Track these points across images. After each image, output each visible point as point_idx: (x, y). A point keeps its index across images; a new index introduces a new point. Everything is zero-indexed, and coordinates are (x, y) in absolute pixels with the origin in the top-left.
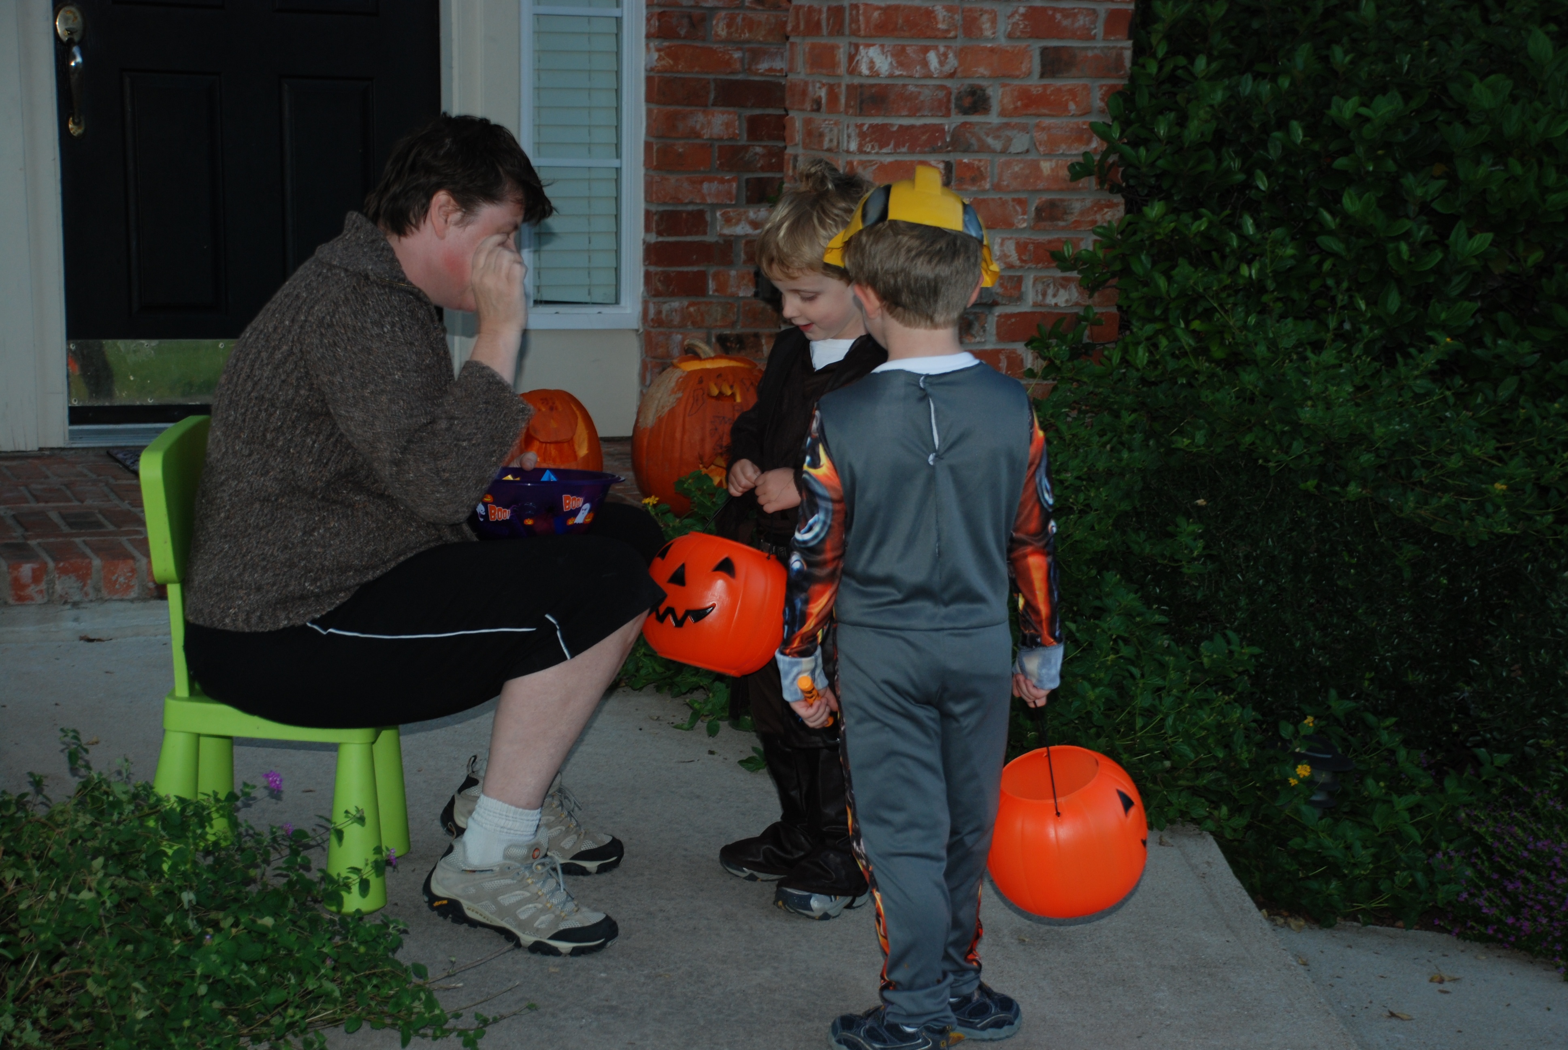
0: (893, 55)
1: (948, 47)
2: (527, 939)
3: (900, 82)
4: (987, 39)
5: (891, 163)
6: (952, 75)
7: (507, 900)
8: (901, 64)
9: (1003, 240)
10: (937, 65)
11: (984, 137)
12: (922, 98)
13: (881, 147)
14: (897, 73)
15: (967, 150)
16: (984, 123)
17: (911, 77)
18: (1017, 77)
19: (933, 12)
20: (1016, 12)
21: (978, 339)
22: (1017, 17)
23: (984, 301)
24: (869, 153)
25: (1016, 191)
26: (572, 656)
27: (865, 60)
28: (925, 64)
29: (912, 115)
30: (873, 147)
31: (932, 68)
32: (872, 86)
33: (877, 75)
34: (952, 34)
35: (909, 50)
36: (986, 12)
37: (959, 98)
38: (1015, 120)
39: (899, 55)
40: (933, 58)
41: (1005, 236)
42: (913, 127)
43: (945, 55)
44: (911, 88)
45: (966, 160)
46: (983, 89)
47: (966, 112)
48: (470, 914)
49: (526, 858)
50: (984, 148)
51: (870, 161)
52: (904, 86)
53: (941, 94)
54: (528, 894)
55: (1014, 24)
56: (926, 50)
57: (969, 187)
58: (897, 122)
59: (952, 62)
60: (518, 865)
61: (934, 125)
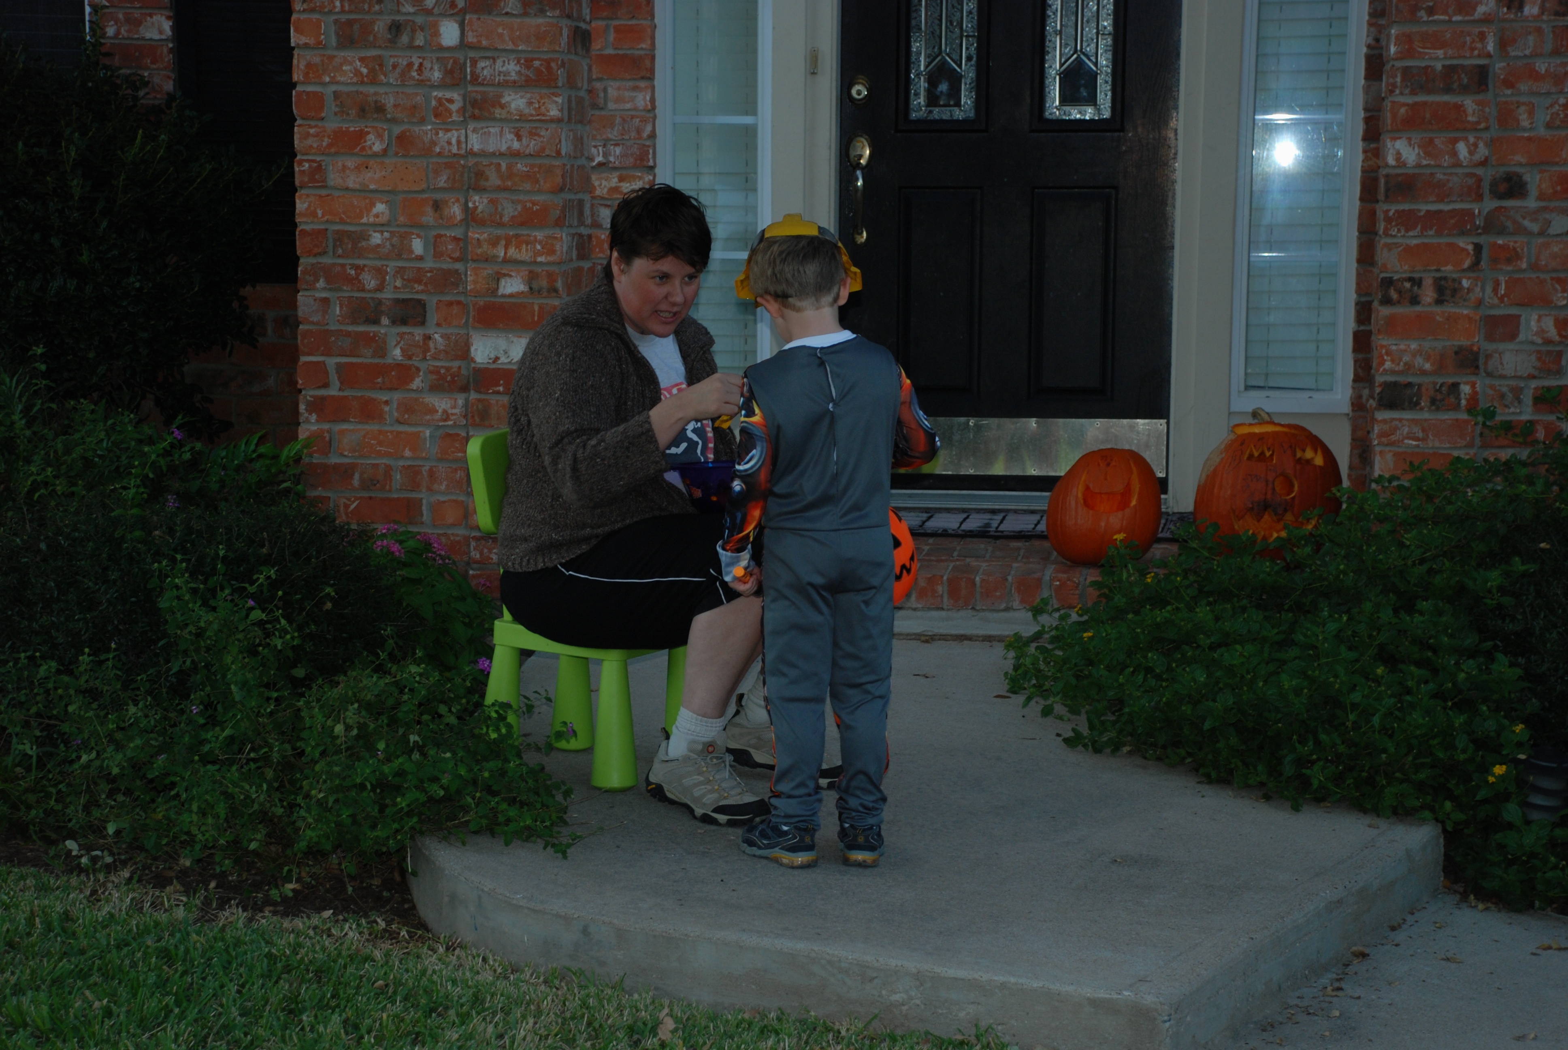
0: (1419, 146)
1: (1478, 138)
2: (699, 812)
3: (1428, 171)
4: (1524, 130)
5: (1417, 245)
6: (1484, 163)
7: (687, 782)
8: (1428, 154)
9: (1540, 317)
10: (1467, 155)
11: (1520, 220)
12: (1450, 185)
13: (1407, 231)
14: (1425, 162)
15: (1502, 231)
16: (1521, 207)
17: (1439, 166)
18: (1557, 164)
19: (1462, 106)
20: (1556, 102)
21: (1512, 410)
22: (1557, 107)
23: (1519, 374)
24: (1395, 236)
25: (1555, 270)
26: (728, 602)
27: (1391, 151)
28: (1454, 154)
29: (1441, 199)
30: (1399, 231)
31: (1461, 157)
32: (1398, 175)
33: (1404, 165)
34: (1483, 125)
35: (1437, 141)
36: (1524, 104)
37: (1494, 184)
38: (1553, 204)
39: (1428, 147)
40: (1462, 149)
41: (1541, 312)
42: (1440, 212)
43: (1476, 145)
44: (1439, 176)
45: (1500, 242)
46: (1519, 176)
47: (1501, 197)
48: (669, 795)
49: (702, 751)
50: (1520, 230)
51: (1395, 244)
52: (1432, 174)
53: (1471, 181)
54: (702, 779)
55: (1552, 114)
56: (1455, 141)
57: (1504, 267)
58: (1424, 208)
59: (1483, 151)
60: (696, 756)
61: (1463, 210)
